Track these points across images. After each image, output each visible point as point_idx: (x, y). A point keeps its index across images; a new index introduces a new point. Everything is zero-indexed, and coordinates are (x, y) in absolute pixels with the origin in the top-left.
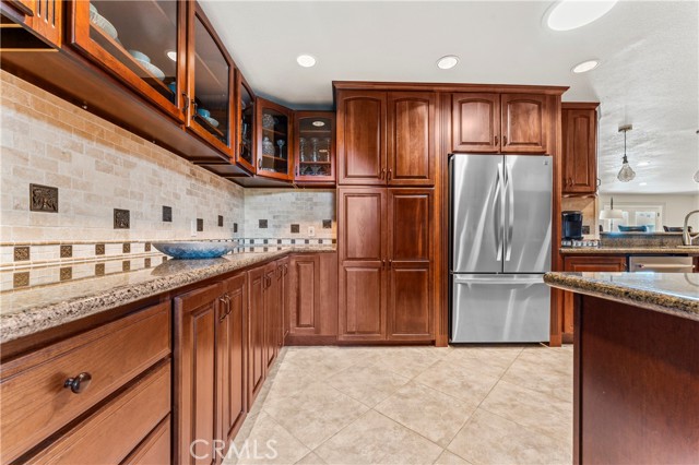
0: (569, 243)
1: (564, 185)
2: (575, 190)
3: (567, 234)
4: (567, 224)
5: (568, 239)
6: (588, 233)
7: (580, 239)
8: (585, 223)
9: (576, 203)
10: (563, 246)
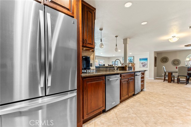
0: (86, 71)
1: (83, 43)
2: (88, 46)
3: (85, 67)
4: (85, 62)
5: (85, 69)
6: (92, 66)
7: (89, 69)
8: (91, 62)
9: (88, 53)
10: (83, 73)
